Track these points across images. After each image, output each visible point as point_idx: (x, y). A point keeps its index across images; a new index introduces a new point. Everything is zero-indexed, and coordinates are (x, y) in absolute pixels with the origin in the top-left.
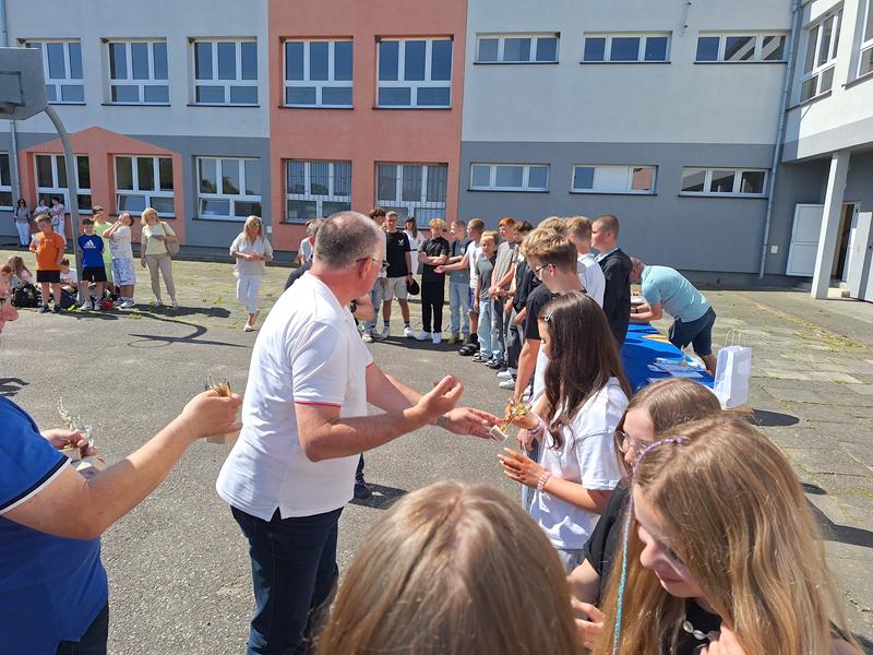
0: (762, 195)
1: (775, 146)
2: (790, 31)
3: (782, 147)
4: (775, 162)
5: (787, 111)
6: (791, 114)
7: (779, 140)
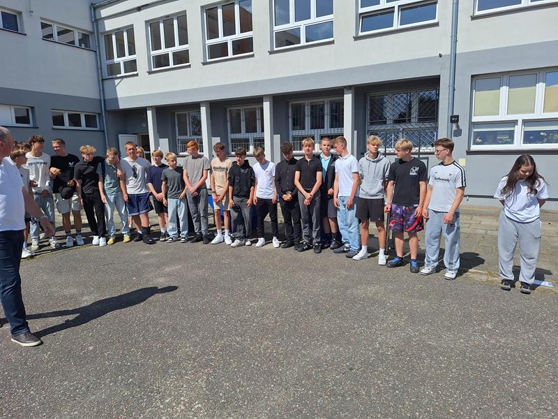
0: (98, 129)
1: (101, 100)
2: (92, 33)
3: (104, 100)
4: (103, 109)
5: (103, 80)
6: (105, 82)
7: (102, 96)
